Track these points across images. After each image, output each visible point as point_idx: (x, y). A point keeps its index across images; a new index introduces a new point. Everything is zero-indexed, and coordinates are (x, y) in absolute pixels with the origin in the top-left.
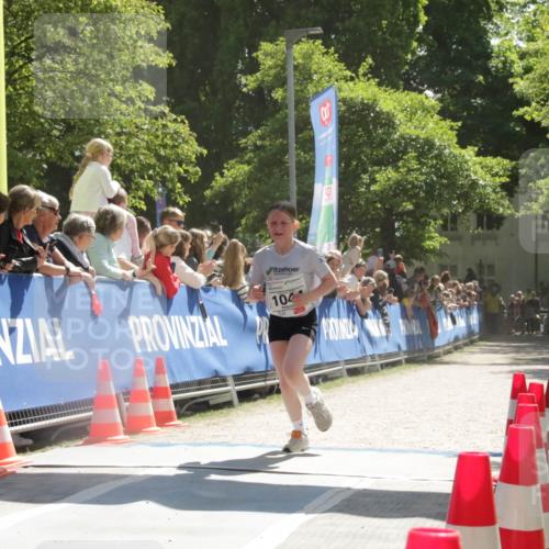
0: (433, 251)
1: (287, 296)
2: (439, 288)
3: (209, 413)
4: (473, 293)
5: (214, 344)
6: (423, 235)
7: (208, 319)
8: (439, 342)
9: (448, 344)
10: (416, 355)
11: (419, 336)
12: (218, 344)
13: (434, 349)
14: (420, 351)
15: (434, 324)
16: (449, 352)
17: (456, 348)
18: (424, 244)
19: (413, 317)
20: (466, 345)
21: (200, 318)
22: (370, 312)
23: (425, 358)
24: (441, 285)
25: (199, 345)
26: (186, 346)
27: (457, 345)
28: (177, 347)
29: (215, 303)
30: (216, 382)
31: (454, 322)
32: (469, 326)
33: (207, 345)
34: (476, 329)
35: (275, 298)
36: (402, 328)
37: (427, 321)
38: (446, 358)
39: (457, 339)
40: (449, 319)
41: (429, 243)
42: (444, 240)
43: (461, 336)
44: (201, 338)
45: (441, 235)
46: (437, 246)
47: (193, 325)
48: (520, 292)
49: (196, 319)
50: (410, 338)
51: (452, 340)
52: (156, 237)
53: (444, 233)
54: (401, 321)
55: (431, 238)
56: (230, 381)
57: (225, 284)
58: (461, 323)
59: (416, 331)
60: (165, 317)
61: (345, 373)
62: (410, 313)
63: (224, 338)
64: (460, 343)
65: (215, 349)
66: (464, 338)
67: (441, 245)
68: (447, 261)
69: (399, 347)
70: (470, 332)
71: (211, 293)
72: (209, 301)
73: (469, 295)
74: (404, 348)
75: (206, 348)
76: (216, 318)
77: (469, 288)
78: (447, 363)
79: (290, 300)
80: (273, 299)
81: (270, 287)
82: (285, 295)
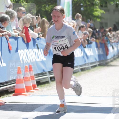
0: (98, 17)
3: (42, 85)
5: (42, 60)
6: (93, 10)
7: (39, 50)
8: (109, 57)
9: (111, 58)
10: (102, 62)
11: (102, 55)
12: (43, 60)
13: (107, 60)
14: (103, 61)
15: (107, 50)
16: (112, 61)
17: (114, 59)
19: (100, 47)
20: (117, 58)
21: (37, 50)
22: (86, 46)
23: (105, 64)
25: (38, 60)
26: (34, 61)
28: (32, 61)
29: (41, 44)
30: (44, 74)
31: (113, 48)
32: (118, 50)
33: (40, 60)
36: (97, 52)
37: (105, 49)
38: (112, 63)
39: (114, 56)
40: (111, 47)
42: (102, 11)
44: (38, 58)
45: (101, 9)
46: (100, 14)
49: (36, 50)
50: (99, 56)
52: (23, 20)
54: (96, 49)
55: (96, 11)
56: (48, 74)
57: (43, 36)
58: (116, 49)
59: (101, 53)
60: (27, 50)
61: (80, 70)
62: (99, 45)
63: (45, 57)
64: (115, 57)
65: (42, 62)
66: (117, 55)
68: (103, 21)
69: (96, 60)
71: (39, 40)
72: (39, 43)
74: (98, 60)
75: (40, 61)
76: (42, 50)
78: (112, 66)
79: (62, 49)
80: (54, 48)
81: (53, 43)
82: (60, 46)
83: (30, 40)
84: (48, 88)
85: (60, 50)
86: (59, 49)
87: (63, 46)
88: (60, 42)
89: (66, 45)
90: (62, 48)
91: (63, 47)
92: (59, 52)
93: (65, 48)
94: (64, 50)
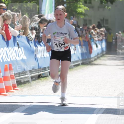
0: (81, 14)
1: (62, 43)
2: (92, 32)
3: (22, 85)
4: (103, 33)
5: (23, 58)
7: (20, 48)
8: (93, 55)
9: (95, 57)
10: (85, 61)
11: (85, 53)
12: (24, 59)
13: (91, 58)
14: (86, 59)
15: (91, 48)
16: (95, 60)
17: (98, 58)
18: (77, 10)
19: (83, 45)
20: (101, 56)
21: (18, 48)
23: (88, 63)
24: (92, 31)
25: (18, 59)
26: (15, 59)
27: (98, 57)
28: (12, 60)
29: (22, 42)
31: (97, 46)
32: (102, 48)
33: (21, 59)
34: (104, 49)
35: (56, 44)
36: (80, 50)
38: (96, 62)
39: (98, 54)
40: (95, 45)
41: (80, 10)
42: (86, 8)
43: (99, 53)
44: (19, 56)
45: (85, 6)
47: (16, 51)
49: (16, 48)
50: (82, 54)
51: (97, 54)
52: (3, 17)
53: (86, 5)
54: (79, 47)
55: (80, 7)
57: (23, 34)
58: (99, 47)
59: (85, 51)
60: (7, 48)
62: (82, 43)
63: (25, 56)
64: (99, 56)
65: (23, 60)
66: (100, 54)
67: (85, 10)
68: (87, 18)
69: (79, 58)
70: (103, 51)
71: (20, 38)
72: (20, 41)
73: (102, 34)
74: (81, 58)
76: (22, 48)
77: (102, 31)
78: (95, 65)
79: (63, 45)
80: (56, 45)
81: (55, 40)
82: (61, 43)
83: (11, 38)
84: (29, 88)
86: (60, 45)
88: (61, 38)
90: (64, 44)
92: (60, 48)
94: (65, 46)
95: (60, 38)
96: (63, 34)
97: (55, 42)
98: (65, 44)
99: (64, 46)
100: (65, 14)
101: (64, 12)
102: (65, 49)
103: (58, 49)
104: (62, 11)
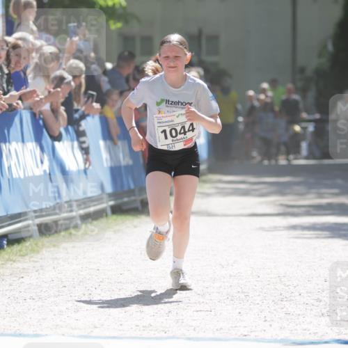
10: (126, 199)
14: (131, 192)
23: (138, 205)
34: (204, 153)
36: (105, 155)
48: (265, 85)
50: (116, 172)
54: (102, 143)
69: (102, 187)
74: (109, 188)
79: (180, 133)
80: (162, 132)
85: (176, 136)
86: (174, 134)
87: (183, 127)
88: (177, 117)
89: (192, 124)
90: (182, 131)
91: (184, 130)
92: (173, 141)
93: (189, 131)
94: (185, 136)
95: (175, 117)
96: (182, 104)
97: (161, 125)
98: (185, 133)
99: (182, 136)
100: (186, 54)
101: (185, 50)
102: (185, 145)
103: (168, 145)
104: (181, 46)
